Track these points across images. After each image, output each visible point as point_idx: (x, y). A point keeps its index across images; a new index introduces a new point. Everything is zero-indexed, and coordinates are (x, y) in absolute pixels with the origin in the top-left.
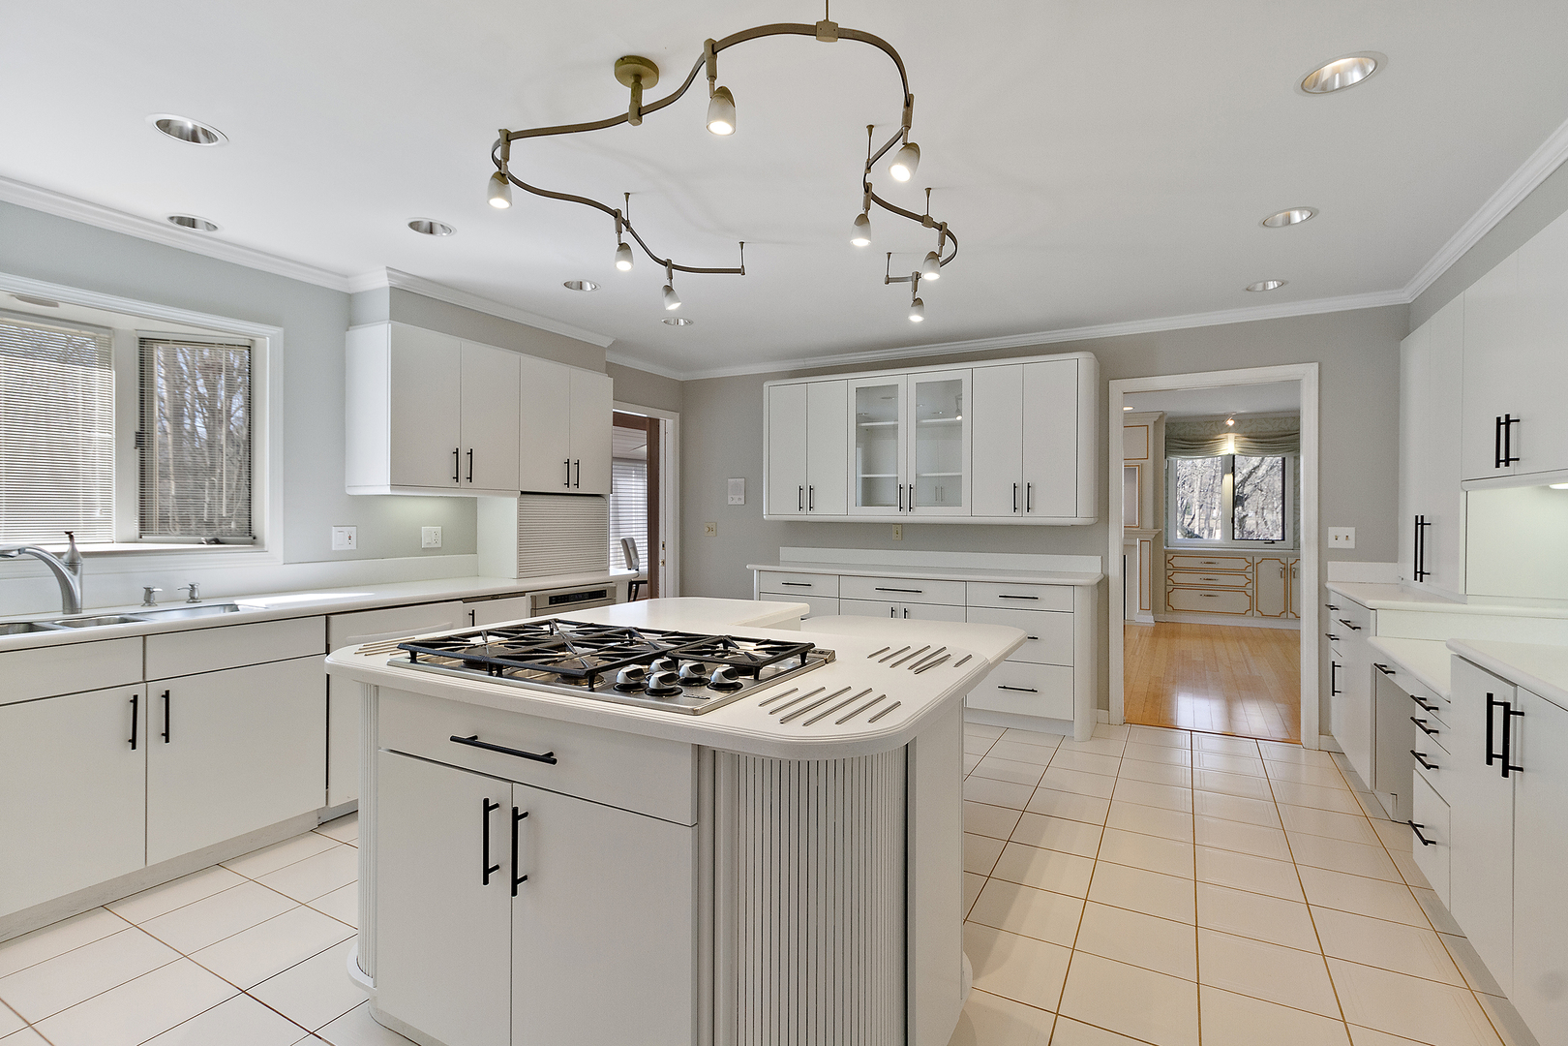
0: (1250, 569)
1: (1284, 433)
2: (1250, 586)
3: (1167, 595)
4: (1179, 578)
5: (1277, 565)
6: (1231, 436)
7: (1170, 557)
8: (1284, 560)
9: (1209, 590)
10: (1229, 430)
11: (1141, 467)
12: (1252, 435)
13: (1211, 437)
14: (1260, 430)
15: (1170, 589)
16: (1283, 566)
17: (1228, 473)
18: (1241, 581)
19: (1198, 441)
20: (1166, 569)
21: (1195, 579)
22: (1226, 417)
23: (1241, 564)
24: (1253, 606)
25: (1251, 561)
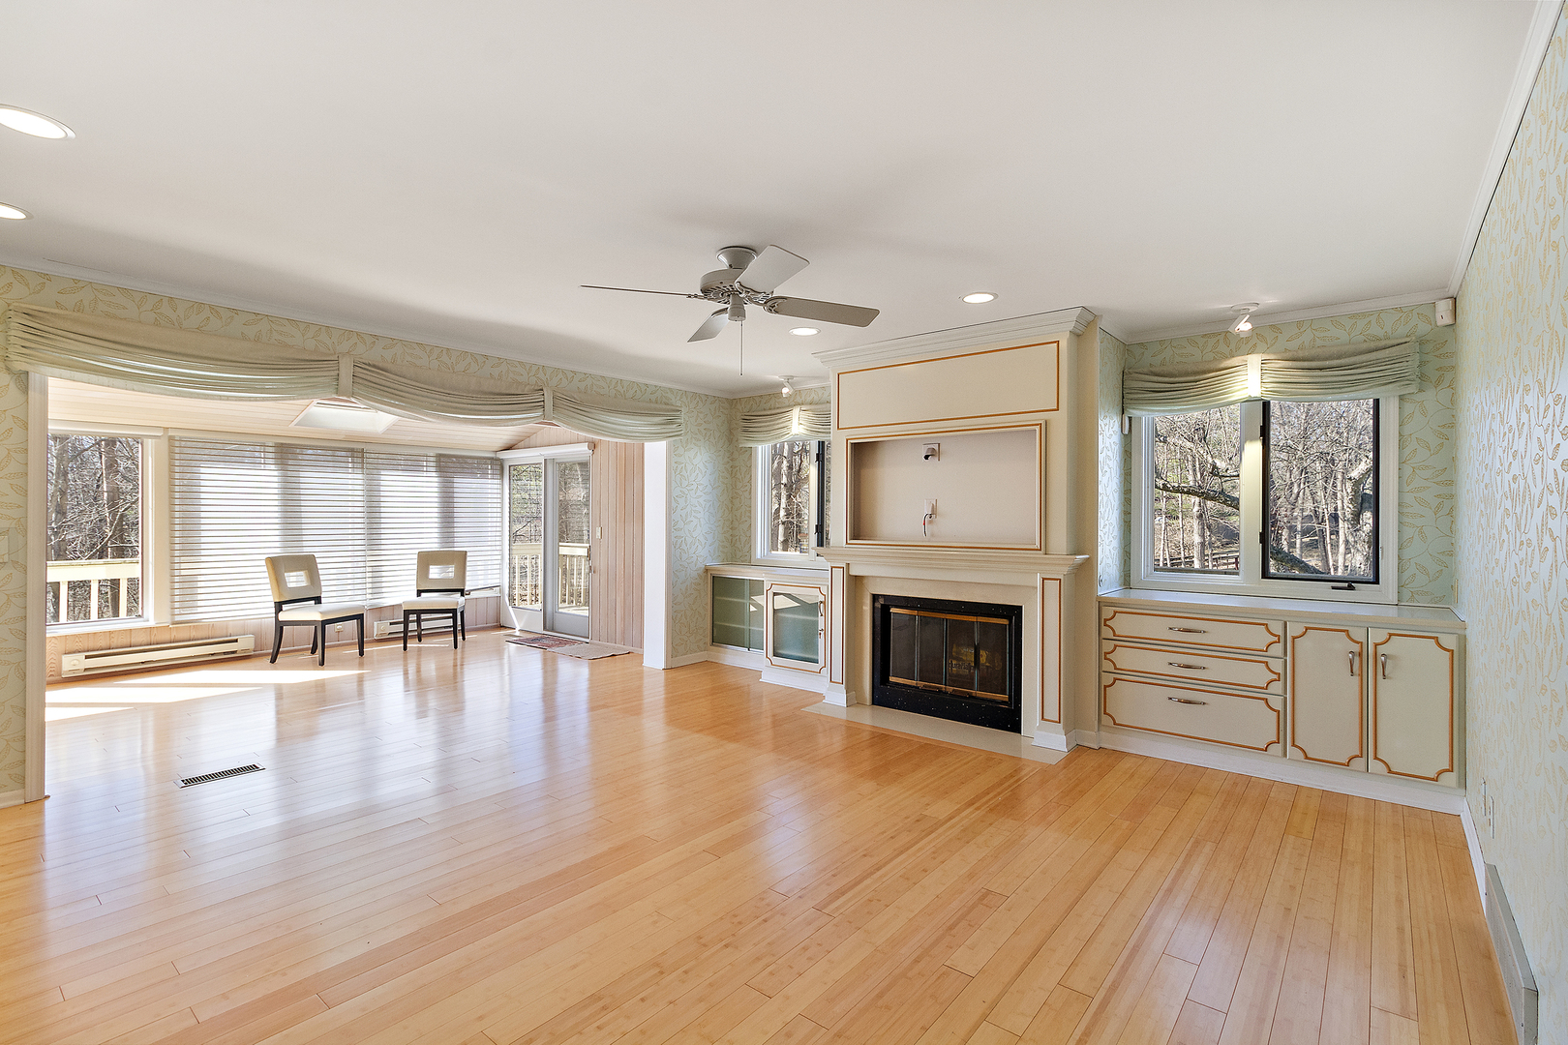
0: (1277, 650)
1: (1373, 345)
2: (1276, 687)
3: (1103, 690)
4: (1126, 658)
5: (1342, 645)
6: (1254, 361)
7: (1108, 612)
8: (1358, 634)
9: (1190, 691)
10: (1246, 345)
11: (1045, 427)
12: (1301, 354)
13: (1212, 366)
14: (1319, 343)
15: (1107, 679)
16: (1356, 648)
17: (1252, 439)
18: (1257, 675)
19: (1187, 374)
20: (1101, 639)
21: (1157, 662)
22: (1234, 319)
23: (1257, 638)
24: (1285, 734)
25: (1280, 632)
